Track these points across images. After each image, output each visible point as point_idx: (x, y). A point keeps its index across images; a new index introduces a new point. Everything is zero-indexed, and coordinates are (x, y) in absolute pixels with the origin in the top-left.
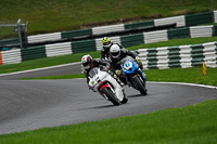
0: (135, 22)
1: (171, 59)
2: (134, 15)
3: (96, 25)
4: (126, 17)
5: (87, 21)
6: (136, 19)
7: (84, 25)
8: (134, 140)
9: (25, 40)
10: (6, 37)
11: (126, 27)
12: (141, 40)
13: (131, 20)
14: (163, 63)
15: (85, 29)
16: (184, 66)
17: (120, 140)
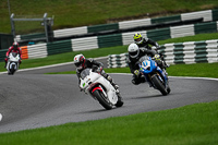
0: (162, 17)
1: (197, 54)
2: (160, 10)
3: (122, 20)
4: (152, 11)
5: (113, 16)
6: (163, 13)
7: (110, 20)
8: (160, 135)
9: (51, 34)
10: (32, 31)
11: (153, 21)
12: (168, 34)
13: (158, 14)
14: (190, 57)
15: (112, 23)
16: (211, 61)
17: (145, 136)
